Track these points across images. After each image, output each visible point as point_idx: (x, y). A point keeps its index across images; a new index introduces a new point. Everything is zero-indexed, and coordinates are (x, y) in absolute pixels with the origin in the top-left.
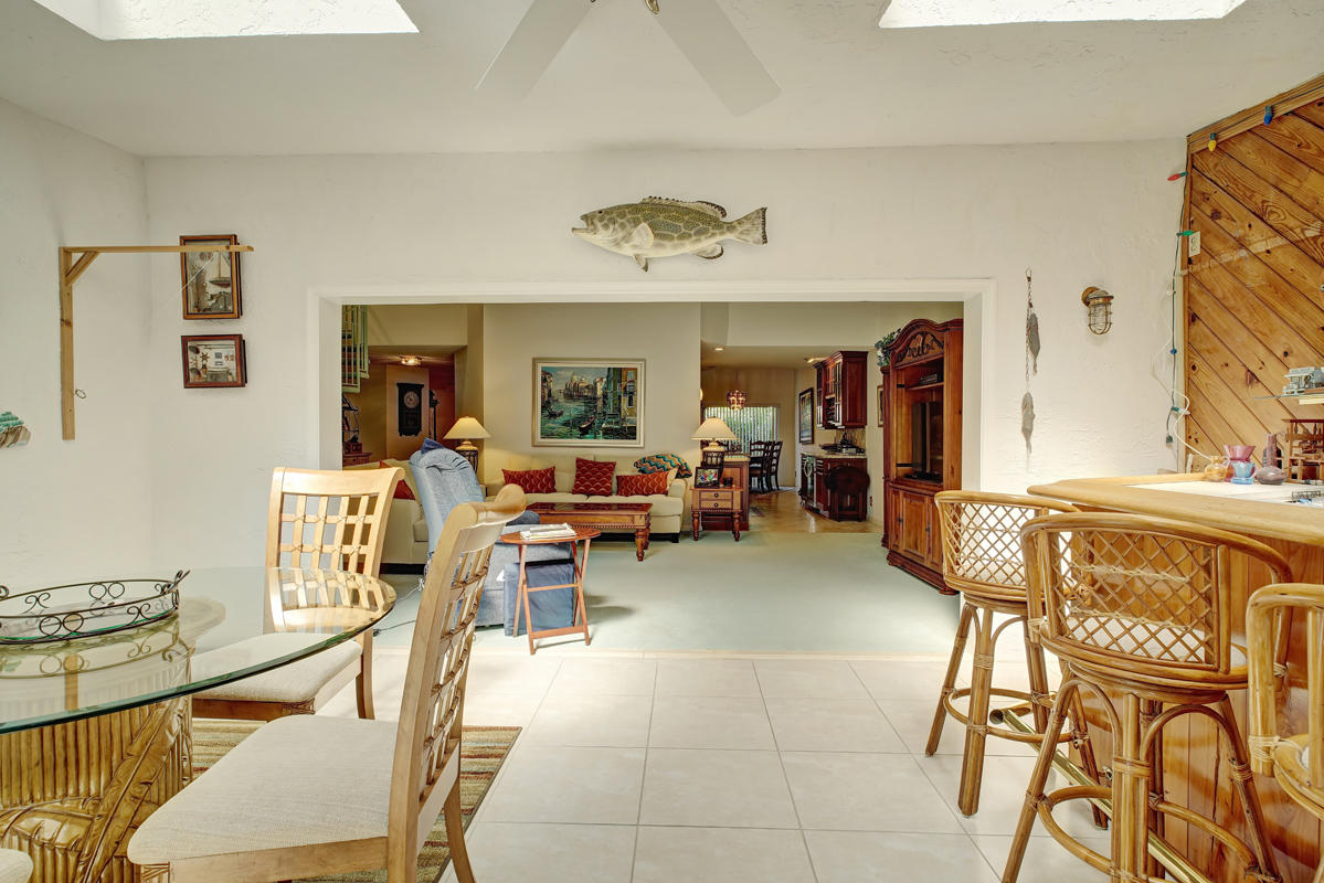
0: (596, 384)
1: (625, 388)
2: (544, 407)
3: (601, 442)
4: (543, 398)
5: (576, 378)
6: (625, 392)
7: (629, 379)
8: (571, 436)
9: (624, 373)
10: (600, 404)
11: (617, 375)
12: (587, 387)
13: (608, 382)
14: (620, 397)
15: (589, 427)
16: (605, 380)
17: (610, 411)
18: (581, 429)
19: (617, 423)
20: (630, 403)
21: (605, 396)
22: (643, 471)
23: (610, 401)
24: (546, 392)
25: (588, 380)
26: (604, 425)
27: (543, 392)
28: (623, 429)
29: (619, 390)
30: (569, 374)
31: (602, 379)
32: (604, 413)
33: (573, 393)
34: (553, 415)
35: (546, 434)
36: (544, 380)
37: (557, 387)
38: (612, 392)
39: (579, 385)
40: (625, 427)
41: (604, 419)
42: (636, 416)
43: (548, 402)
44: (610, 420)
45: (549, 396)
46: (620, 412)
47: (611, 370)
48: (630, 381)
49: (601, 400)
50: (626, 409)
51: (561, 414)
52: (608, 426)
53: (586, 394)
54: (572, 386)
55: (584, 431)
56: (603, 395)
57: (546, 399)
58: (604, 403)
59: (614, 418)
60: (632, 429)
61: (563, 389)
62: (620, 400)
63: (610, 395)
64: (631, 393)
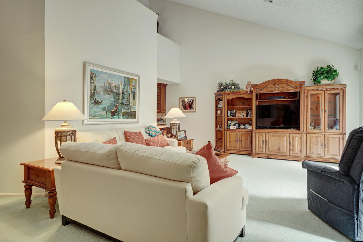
0: (119, 85)
1: (132, 89)
2: (92, 96)
3: (121, 120)
4: (91, 91)
5: (110, 80)
6: (132, 92)
7: (133, 85)
9: (131, 81)
10: (121, 97)
11: (128, 81)
12: (115, 86)
13: (124, 85)
14: (130, 94)
15: (116, 112)
16: (123, 83)
17: (125, 102)
18: (111, 113)
19: (128, 109)
20: (134, 99)
21: (123, 93)
23: (126, 96)
24: (93, 86)
25: (115, 83)
26: (123, 111)
27: (91, 87)
29: (129, 91)
30: (106, 77)
31: (122, 83)
32: (123, 103)
33: (108, 90)
34: (96, 103)
36: (92, 78)
37: (99, 85)
38: (126, 91)
39: (112, 84)
40: (131, 111)
41: (123, 107)
42: (136, 106)
43: (94, 94)
44: (125, 107)
45: (95, 90)
46: (129, 103)
47: (126, 78)
48: (134, 86)
49: (121, 95)
50: (132, 101)
51: (101, 102)
52: (125, 111)
53: (114, 91)
54: (107, 85)
55: (113, 114)
56: (122, 92)
57: (93, 91)
58: (123, 98)
59: (127, 106)
60: (135, 113)
61: (103, 86)
62: (129, 96)
63: (125, 93)
64: (134, 93)
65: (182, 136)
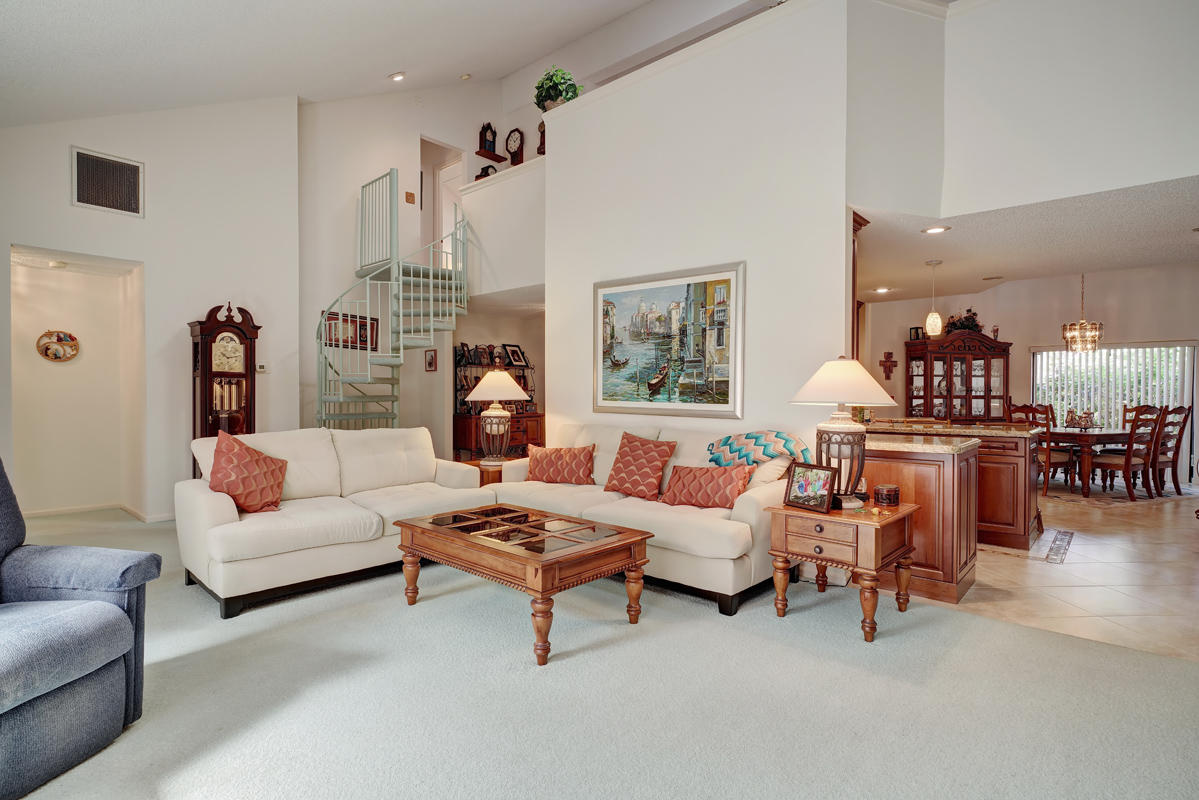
0: (670, 313)
1: (712, 315)
2: (607, 352)
3: (677, 405)
4: (605, 341)
5: (644, 307)
6: (712, 323)
7: (718, 299)
8: (637, 397)
9: (710, 290)
11: (700, 294)
12: (659, 319)
13: (686, 310)
14: (704, 330)
15: (662, 383)
16: (682, 305)
17: (690, 355)
18: (650, 385)
19: (700, 375)
20: (720, 342)
21: (683, 332)
22: (715, 461)
23: (691, 340)
24: (609, 329)
25: (660, 310)
26: (681, 380)
27: (605, 332)
28: (707, 384)
29: (704, 320)
30: (635, 300)
31: (678, 304)
32: (682, 359)
33: (640, 334)
34: (616, 366)
35: (610, 395)
36: (606, 314)
37: (622, 322)
38: (693, 324)
39: (649, 316)
40: (711, 382)
41: (682, 370)
42: (728, 363)
43: (611, 346)
44: (690, 371)
45: (612, 337)
46: (704, 357)
47: (692, 288)
48: (719, 303)
49: (678, 338)
50: (713, 351)
51: (626, 363)
52: (687, 381)
53: (657, 330)
54: (639, 319)
55: (654, 390)
56: (680, 330)
57: (609, 342)
58: (682, 344)
59: (695, 367)
60: (723, 386)
61: (627, 323)
62: (704, 337)
63: (690, 330)
64: (722, 323)
65: (810, 492)
